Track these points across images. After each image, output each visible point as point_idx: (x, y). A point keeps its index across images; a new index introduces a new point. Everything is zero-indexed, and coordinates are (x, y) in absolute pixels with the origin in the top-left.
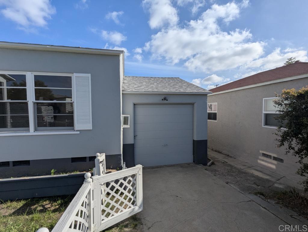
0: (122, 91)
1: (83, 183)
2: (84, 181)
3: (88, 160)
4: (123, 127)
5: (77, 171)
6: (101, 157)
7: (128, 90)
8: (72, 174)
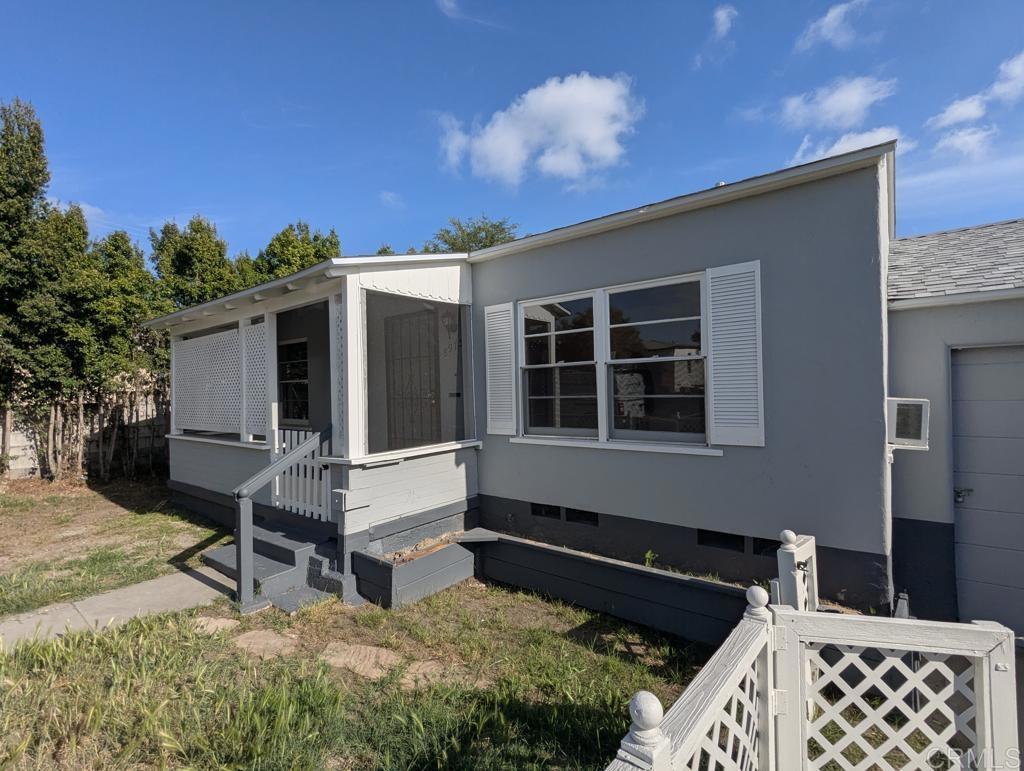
0: (889, 300)
1: (742, 617)
2: (744, 610)
3: (749, 547)
4: (895, 447)
5: (714, 575)
6: (801, 548)
7: (917, 296)
8: (700, 578)
